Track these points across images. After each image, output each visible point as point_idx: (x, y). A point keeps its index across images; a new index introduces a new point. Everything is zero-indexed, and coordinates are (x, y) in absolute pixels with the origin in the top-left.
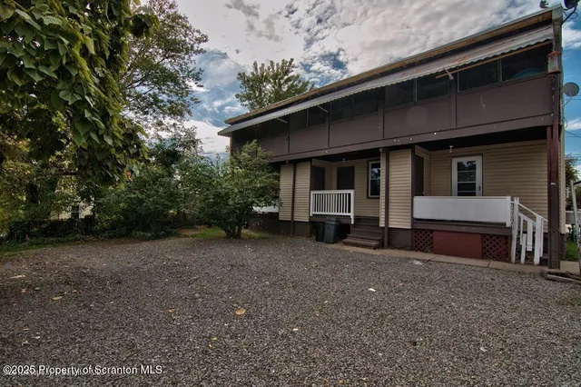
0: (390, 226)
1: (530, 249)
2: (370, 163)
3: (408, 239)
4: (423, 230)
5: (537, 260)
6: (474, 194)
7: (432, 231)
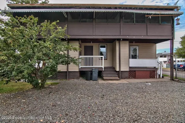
0: (121, 70)
1: (159, 74)
2: (100, 45)
3: (127, 75)
4: (132, 71)
5: (161, 77)
6: (136, 58)
7: (135, 71)
